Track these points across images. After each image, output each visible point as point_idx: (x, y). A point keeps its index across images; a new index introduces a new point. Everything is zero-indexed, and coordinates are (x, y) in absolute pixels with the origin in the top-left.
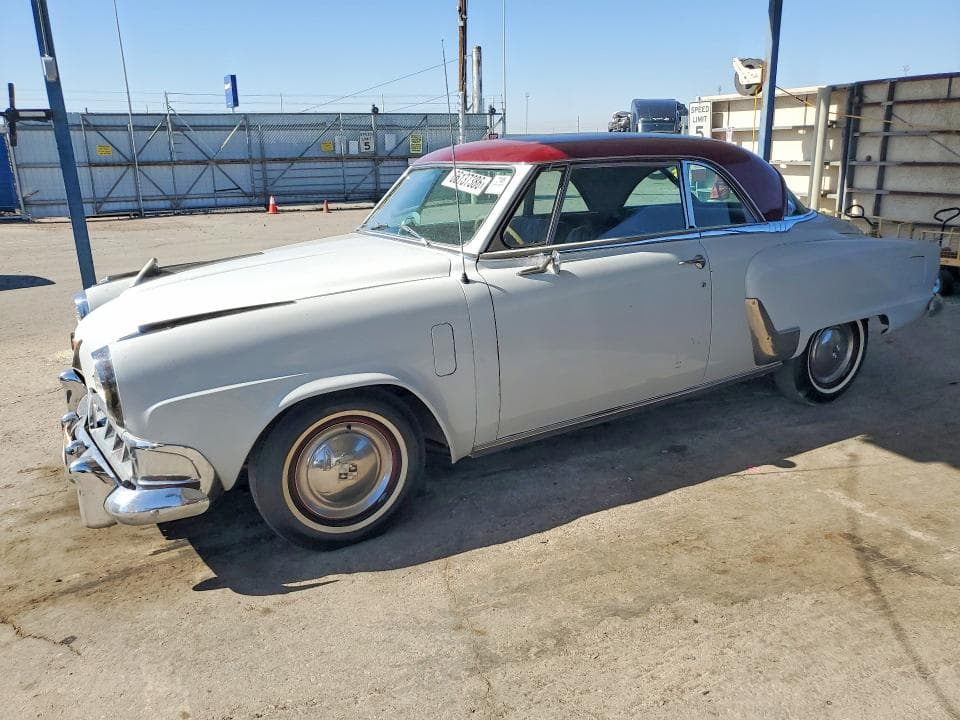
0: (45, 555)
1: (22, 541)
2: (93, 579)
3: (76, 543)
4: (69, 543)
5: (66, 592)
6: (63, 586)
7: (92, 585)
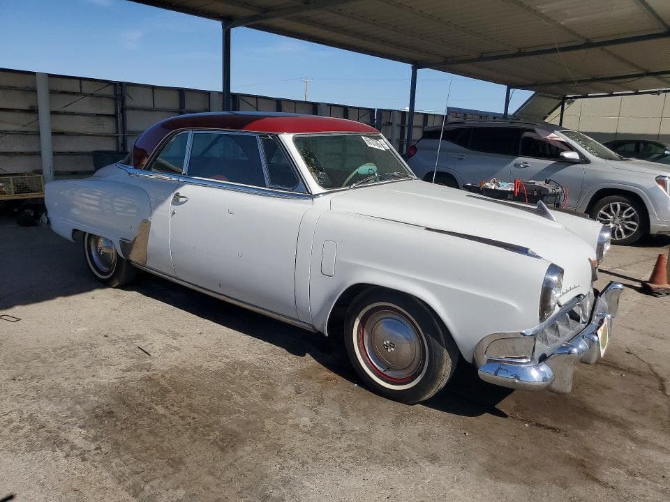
0: (624, 394)
1: (635, 411)
2: (605, 367)
3: (603, 391)
4: (607, 393)
5: (621, 369)
6: (621, 372)
7: (608, 366)
